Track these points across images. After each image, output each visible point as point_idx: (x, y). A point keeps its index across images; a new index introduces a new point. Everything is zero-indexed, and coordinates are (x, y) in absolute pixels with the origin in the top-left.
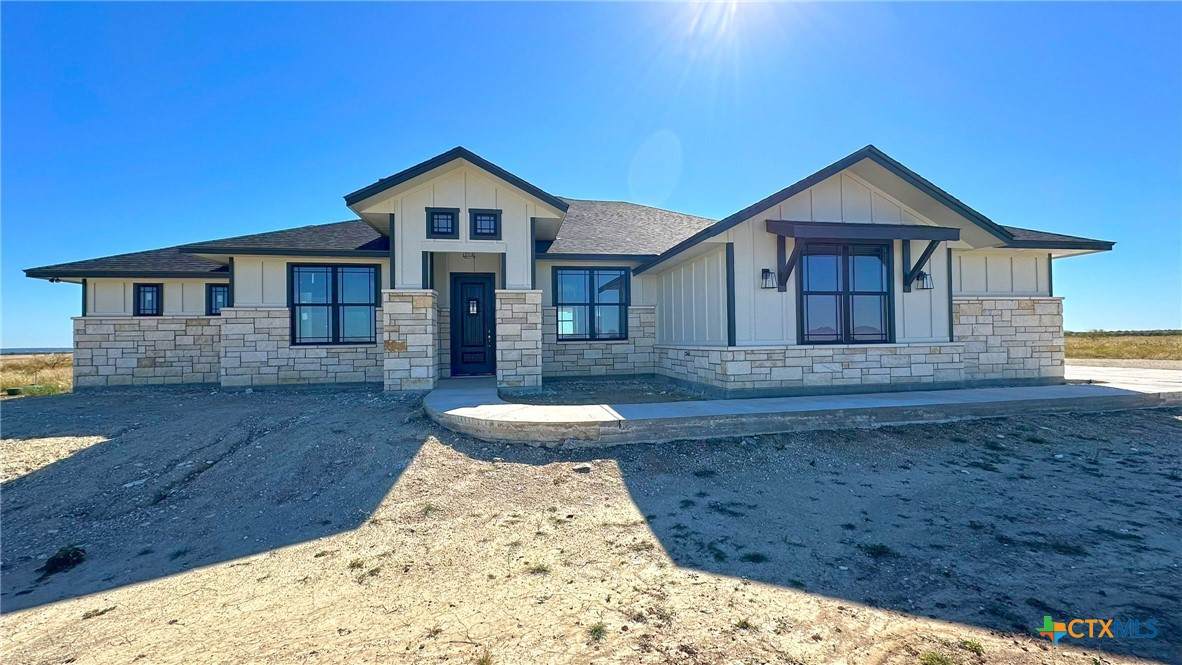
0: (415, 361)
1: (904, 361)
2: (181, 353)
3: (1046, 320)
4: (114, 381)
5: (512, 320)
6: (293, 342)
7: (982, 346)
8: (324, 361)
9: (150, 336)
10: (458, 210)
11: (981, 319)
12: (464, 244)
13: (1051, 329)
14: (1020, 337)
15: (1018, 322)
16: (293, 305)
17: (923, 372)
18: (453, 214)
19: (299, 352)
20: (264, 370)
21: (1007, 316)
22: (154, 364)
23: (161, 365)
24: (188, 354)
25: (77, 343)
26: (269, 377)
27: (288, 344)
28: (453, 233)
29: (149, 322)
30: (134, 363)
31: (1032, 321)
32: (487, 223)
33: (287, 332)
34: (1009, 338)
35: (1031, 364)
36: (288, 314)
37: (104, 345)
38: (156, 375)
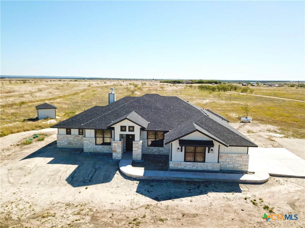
0: (118, 154)
1: (206, 166)
2: (74, 142)
3: (244, 159)
4: (64, 147)
5: (136, 147)
6: (96, 144)
7: (228, 164)
8: (102, 148)
9: (69, 139)
10: (126, 126)
11: (227, 158)
12: (127, 132)
13: (246, 161)
14: (237, 162)
15: (237, 159)
16: (96, 137)
17: (210, 168)
18: (125, 127)
19: (97, 146)
20: (91, 149)
21: (234, 158)
22: (70, 144)
23: (72, 144)
24: (76, 142)
25: (58, 139)
26: (92, 151)
27: (95, 145)
28: (125, 131)
29: (69, 136)
30: (67, 144)
31: (241, 159)
32: (132, 129)
33: (95, 142)
34: (234, 162)
35: (239, 168)
36: (95, 139)
37: (62, 140)
38: (71, 146)
